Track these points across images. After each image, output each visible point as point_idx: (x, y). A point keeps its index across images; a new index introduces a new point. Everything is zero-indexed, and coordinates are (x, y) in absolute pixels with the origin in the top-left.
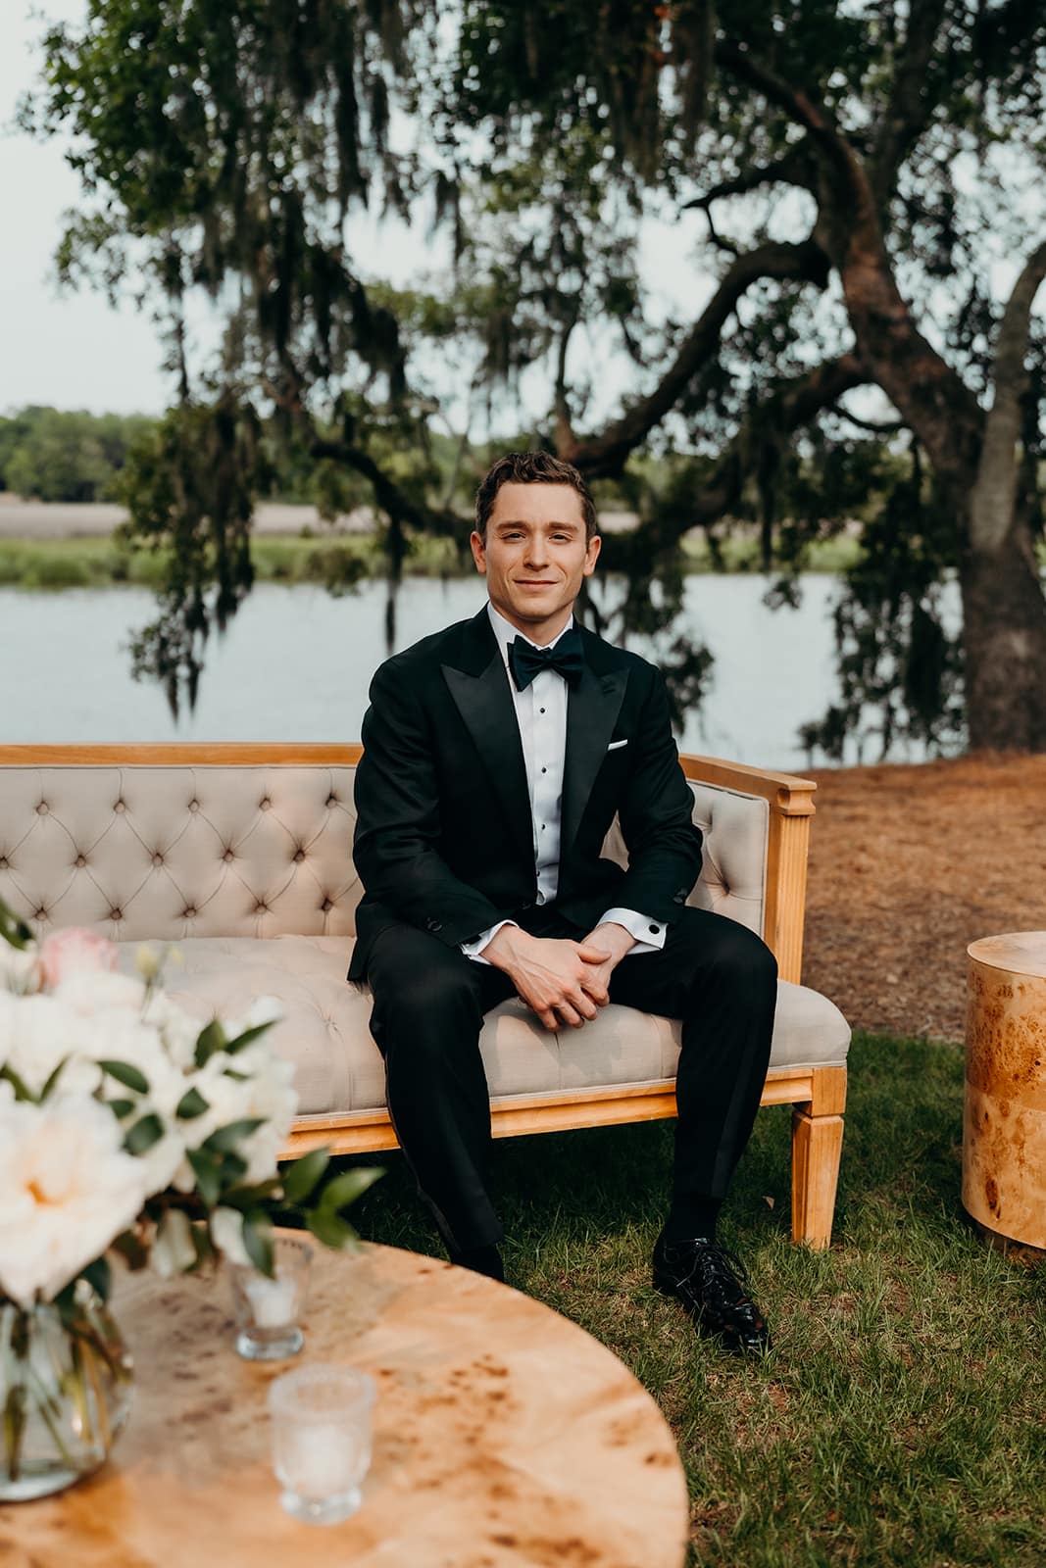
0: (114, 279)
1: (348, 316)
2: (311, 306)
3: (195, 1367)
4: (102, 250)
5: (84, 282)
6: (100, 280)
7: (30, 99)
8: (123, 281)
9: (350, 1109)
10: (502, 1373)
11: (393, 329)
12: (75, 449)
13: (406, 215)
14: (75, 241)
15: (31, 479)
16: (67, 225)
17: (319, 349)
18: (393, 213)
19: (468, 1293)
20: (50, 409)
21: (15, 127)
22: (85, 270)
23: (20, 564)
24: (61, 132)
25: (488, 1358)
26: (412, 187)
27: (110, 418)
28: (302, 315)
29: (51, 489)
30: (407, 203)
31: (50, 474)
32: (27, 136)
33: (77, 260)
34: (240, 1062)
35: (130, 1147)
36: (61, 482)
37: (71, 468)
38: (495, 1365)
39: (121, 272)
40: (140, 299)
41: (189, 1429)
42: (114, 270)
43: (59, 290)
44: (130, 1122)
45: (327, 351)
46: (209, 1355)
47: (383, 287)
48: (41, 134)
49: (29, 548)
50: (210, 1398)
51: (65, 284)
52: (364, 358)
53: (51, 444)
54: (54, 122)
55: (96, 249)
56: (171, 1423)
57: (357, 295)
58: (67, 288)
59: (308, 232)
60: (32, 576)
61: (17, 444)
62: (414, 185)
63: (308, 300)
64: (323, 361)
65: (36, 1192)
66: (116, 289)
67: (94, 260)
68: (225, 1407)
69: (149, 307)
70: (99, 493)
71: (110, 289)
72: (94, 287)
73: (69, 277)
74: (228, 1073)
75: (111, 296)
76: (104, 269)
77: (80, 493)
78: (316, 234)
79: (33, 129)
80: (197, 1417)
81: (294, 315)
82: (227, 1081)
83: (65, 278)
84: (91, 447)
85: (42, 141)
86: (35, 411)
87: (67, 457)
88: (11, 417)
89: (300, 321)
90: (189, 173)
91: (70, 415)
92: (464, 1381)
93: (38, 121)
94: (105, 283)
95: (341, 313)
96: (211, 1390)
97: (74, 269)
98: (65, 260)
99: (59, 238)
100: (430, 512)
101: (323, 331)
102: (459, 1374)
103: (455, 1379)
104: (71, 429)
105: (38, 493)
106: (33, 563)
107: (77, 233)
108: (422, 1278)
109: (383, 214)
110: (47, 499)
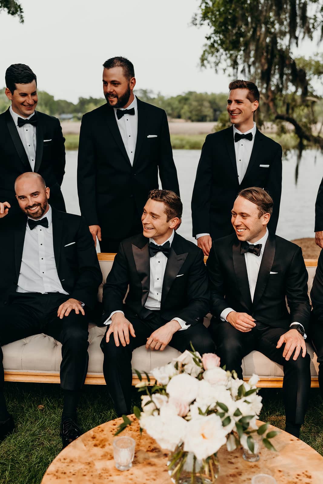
0: (217, 64)
1: (290, 72)
2: (278, 69)
3: (233, 460)
4: (214, 56)
5: (208, 66)
6: (213, 65)
7: (196, 15)
8: (220, 65)
9: (275, 376)
10: (310, 477)
11: (305, 75)
12: (201, 105)
13: (311, 38)
14: (206, 54)
15: (188, 114)
16: (204, 49)
17: (280, 82)
18: (307, 37)
19: (302, 449)
20: (195, 92)
21: (191, 24)
22: (209, 62)
23: (184, 142)
24: (204, 24)
25: (306, 471)
26: (313, 27)
27: (213, 94)
28: (275, 72)
29: (194, 118)
30: (312, 32)
31: (194, 113)
32: (194, 26)
33: (206, 59)
34: (248, 398)
35: (224, 425)
36: (197, 115)
37: (200, 111)
38: (308, 474)
39: (220, 62)
40: (224, 70)
41: (231, 479)
42: (217, 61)
43: (201, 69)
44: (223, 419)
45: (282, 83)
46: (237, 457)
47: (302, 59)
48: (198, 26)
49: (187, 137)
50: (237, 470)
51: (202, 67)
52: (294, 84)
53: (195, 104)
54: (202, 22)
55: (212, 56)
56: (227, 476)
57: (293, 65)
58: (203, 68)
59: (278, 45)
60: (187, 147)
61: (185, 104)
62: (314, 27)
63: (277, 67)
64: (281, 86)
65: (204, 436)
66: (218, 68)
67: (212, 59)
68: (240, 474)
69: (227, 72)
70: (208, 119)
71: (216, 67)
72: (211, 67)
73: (204, 64)
74: (245, 401)
75: (216, 70)
76: (215, 61)
77: (202, 119)
78: (281, 45)
79: (196, 24)
80: (233, 476)
81: (272, 72)
82: (245, 403)
83: (203, 65)
84: (207, 104)
85: (199, 28)
86: (190, 93)
87: (199, 108)
88: (184, 95)
89: (274, 74)
90: (242, 39)
91: (201, 94)
92: (300, 478)
93: (198, 22)
94: (214, 66)
95: (287, 71)
96: (237, 468)
97: (205, 62)
98: (203, 59)
99: (202, 53)
100: (313, 136)
101: (281, 77)
102: (298, 475)
103: (298, 477)
104: (201, 99)
105: (191, 119)
106: (188, 142)
107: (207, 51)
108: (291, 442)
109: (303, 38)
110: (193, 121)
